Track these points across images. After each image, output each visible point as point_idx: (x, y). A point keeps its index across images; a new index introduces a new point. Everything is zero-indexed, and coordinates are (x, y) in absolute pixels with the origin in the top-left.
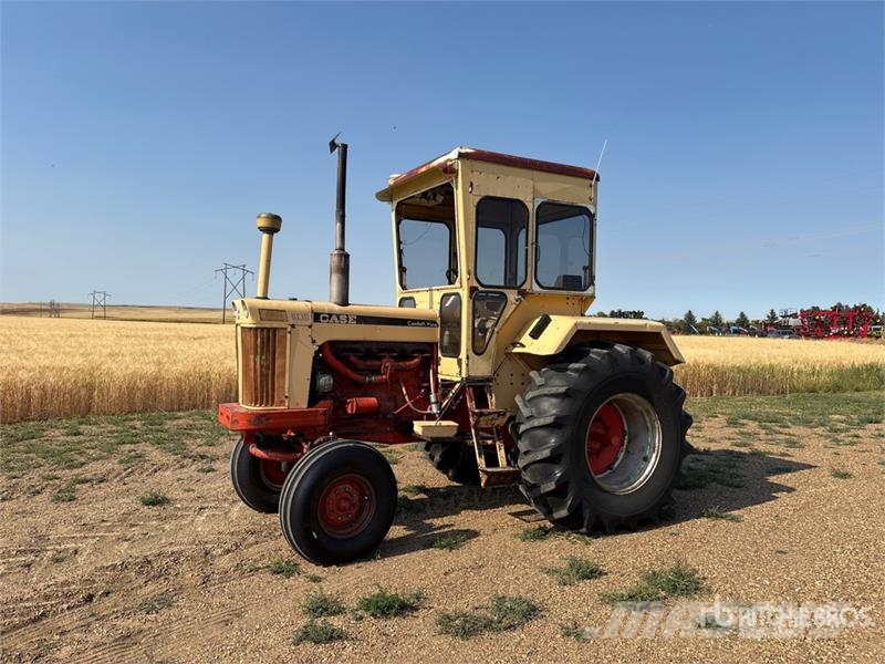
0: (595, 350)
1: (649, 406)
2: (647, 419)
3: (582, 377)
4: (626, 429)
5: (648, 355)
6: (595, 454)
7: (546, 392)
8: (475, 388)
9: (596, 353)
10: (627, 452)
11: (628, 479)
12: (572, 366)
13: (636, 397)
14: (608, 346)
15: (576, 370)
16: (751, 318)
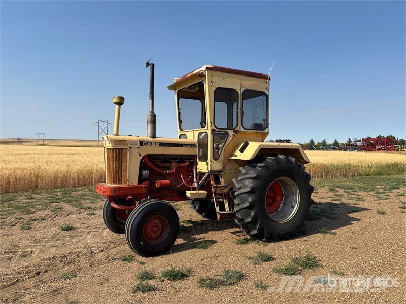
0: (269, 157)
1: (294, 183)
2: (293, 188)
3: (263, 170)
4: (284, 193)
5: (293, 159)
6: (270, 205)
7: (247, 177)
8: (214, 175)
9: (269, 159)
10: (284, 204)
11: (285, 216)
12: (259, 165)
13: (288, 179)
14: (276, 155)
15: (261, 167)
16: (340, 142)
